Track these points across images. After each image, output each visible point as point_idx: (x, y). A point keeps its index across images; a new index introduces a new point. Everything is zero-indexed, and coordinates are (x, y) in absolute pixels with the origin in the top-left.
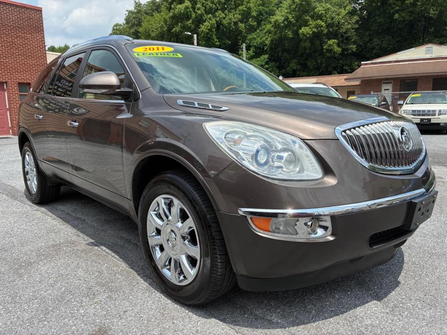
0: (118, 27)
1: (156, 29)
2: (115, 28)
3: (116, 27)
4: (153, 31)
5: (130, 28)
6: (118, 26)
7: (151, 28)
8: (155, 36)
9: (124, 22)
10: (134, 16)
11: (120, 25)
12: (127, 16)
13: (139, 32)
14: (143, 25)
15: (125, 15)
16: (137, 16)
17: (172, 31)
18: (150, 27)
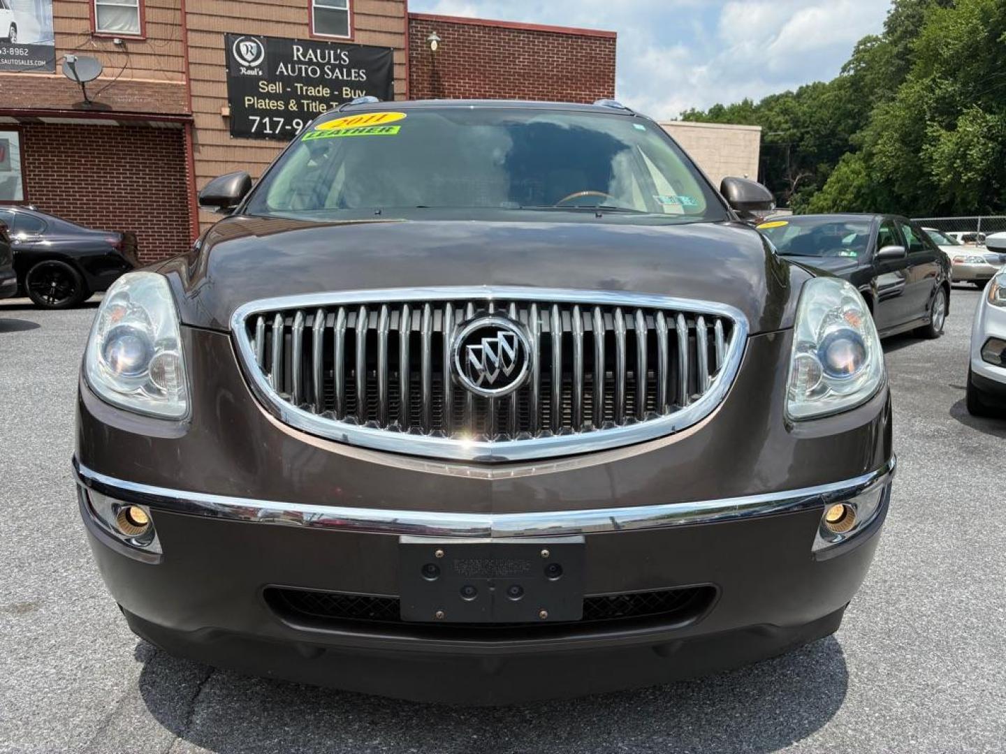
0: (869, 45)
1: (955, 39)
2: (861, 47)
3: (865, 44)
4: (947, 44)
5: (894, 43)
6: (869, 42)
7: (945, 37)
8: (952, 56)
9: (884, 30)
10: (910, 12)
11: (876, 39)
12: (892, 16)
13: (911, 51)
14: (925, 32)
15: (889, 12)
16: (915, 13)
17: (998, 40)
18: (942, 34)
